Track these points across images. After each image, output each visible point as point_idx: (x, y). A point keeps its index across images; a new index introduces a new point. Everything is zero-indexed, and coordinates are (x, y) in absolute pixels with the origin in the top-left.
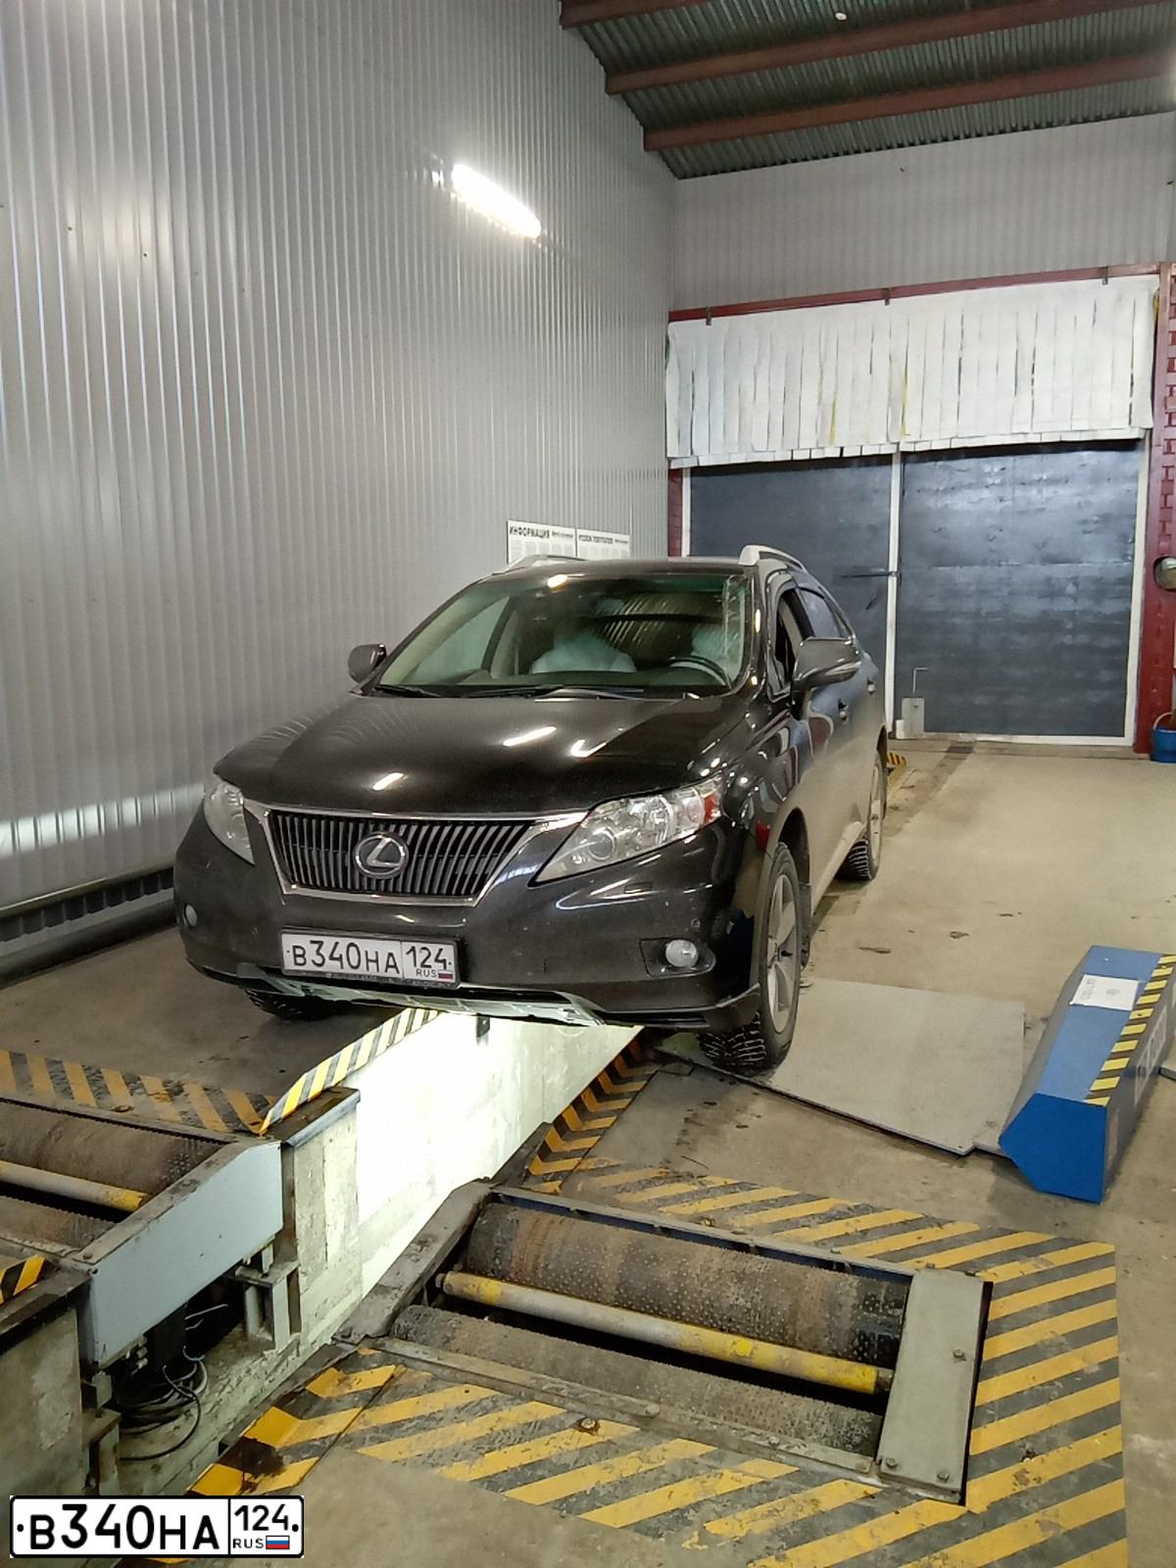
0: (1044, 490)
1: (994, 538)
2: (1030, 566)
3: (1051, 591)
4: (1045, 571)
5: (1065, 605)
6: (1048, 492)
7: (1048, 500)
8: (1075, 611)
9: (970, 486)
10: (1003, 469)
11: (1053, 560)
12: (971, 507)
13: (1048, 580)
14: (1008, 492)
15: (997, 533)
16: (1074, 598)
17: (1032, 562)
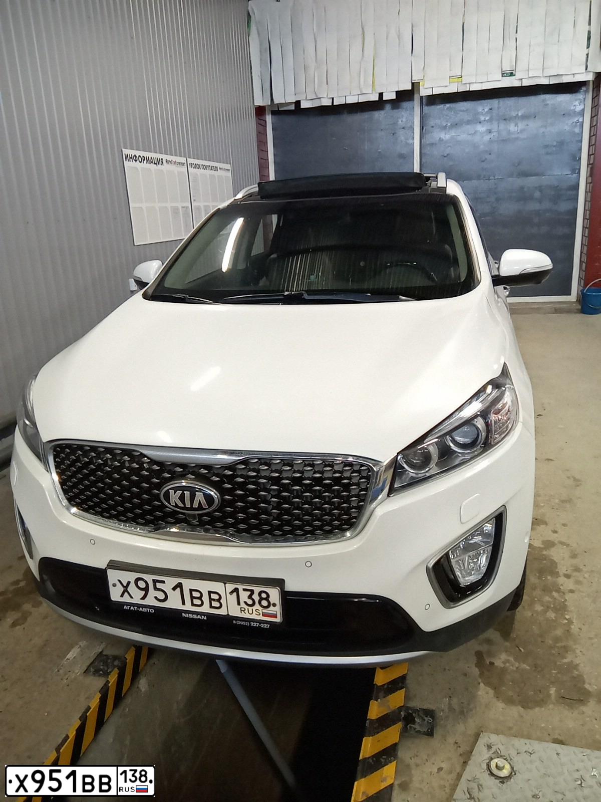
0: (520, 125)
1: (486, 159)
2: (511, 179)
3: (523, 196)
4: (520, 182)
5: (533, 206)
6: (521, 125)
7: (522, 131)
8: (540, 210)
9: (469, 122)
10: (491, 109)
11: (525, 174)
12: (469, 138)
13: (522, 188)
14: (494, 127)
15: (488, 156)
16: (540, 201)
17: (511, 175)
